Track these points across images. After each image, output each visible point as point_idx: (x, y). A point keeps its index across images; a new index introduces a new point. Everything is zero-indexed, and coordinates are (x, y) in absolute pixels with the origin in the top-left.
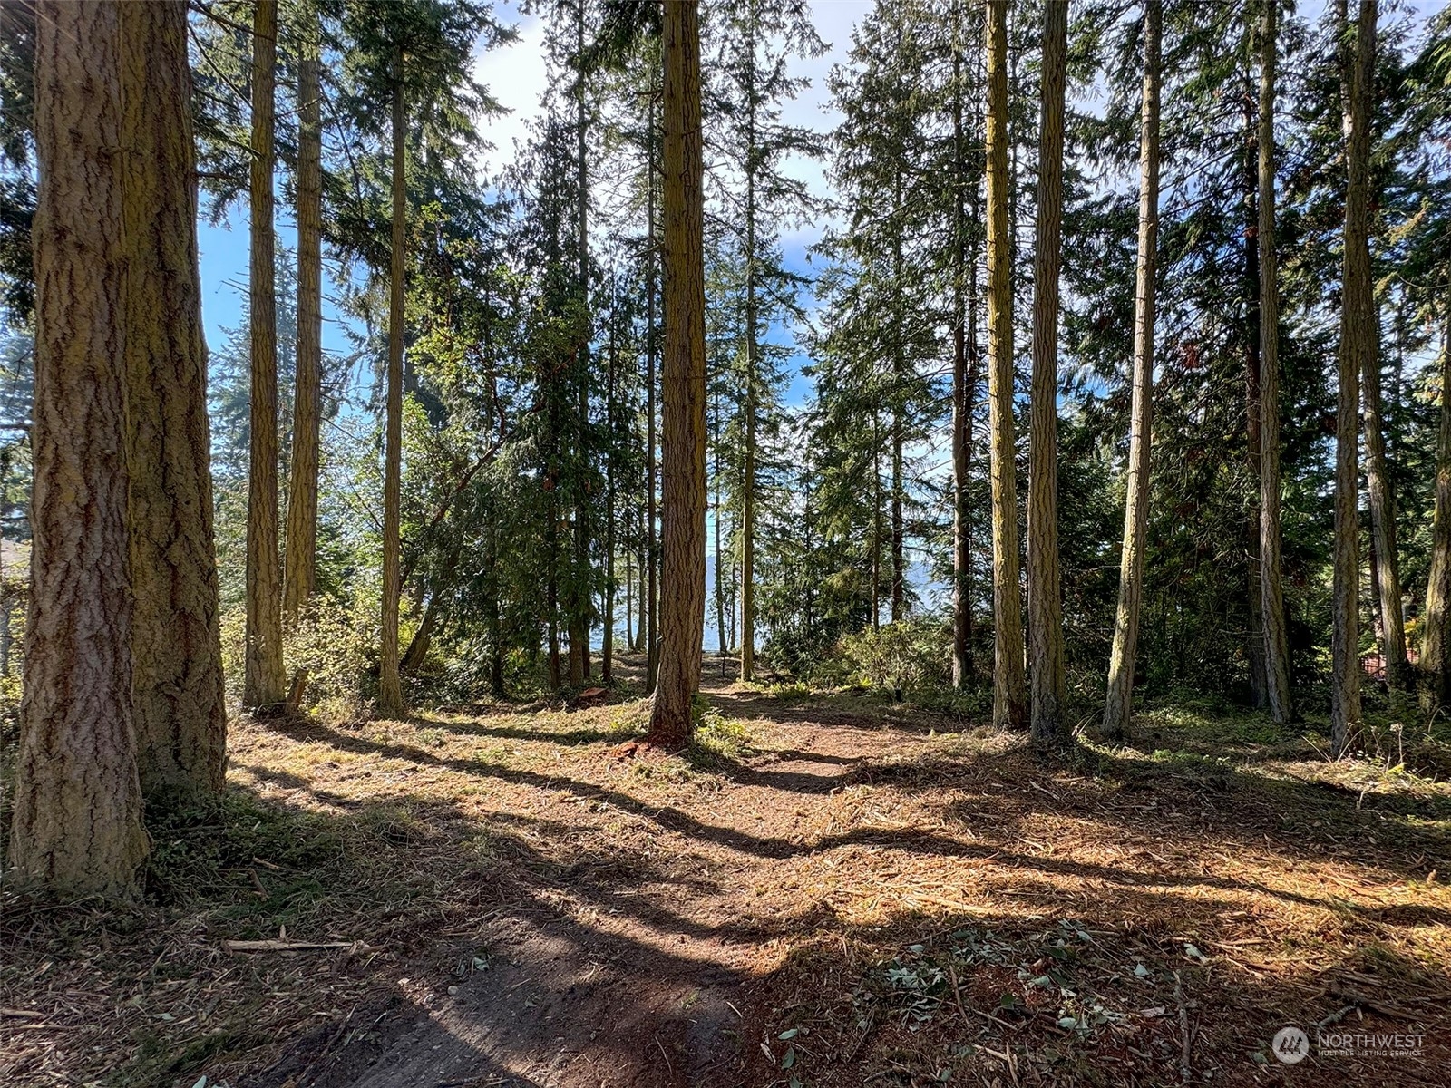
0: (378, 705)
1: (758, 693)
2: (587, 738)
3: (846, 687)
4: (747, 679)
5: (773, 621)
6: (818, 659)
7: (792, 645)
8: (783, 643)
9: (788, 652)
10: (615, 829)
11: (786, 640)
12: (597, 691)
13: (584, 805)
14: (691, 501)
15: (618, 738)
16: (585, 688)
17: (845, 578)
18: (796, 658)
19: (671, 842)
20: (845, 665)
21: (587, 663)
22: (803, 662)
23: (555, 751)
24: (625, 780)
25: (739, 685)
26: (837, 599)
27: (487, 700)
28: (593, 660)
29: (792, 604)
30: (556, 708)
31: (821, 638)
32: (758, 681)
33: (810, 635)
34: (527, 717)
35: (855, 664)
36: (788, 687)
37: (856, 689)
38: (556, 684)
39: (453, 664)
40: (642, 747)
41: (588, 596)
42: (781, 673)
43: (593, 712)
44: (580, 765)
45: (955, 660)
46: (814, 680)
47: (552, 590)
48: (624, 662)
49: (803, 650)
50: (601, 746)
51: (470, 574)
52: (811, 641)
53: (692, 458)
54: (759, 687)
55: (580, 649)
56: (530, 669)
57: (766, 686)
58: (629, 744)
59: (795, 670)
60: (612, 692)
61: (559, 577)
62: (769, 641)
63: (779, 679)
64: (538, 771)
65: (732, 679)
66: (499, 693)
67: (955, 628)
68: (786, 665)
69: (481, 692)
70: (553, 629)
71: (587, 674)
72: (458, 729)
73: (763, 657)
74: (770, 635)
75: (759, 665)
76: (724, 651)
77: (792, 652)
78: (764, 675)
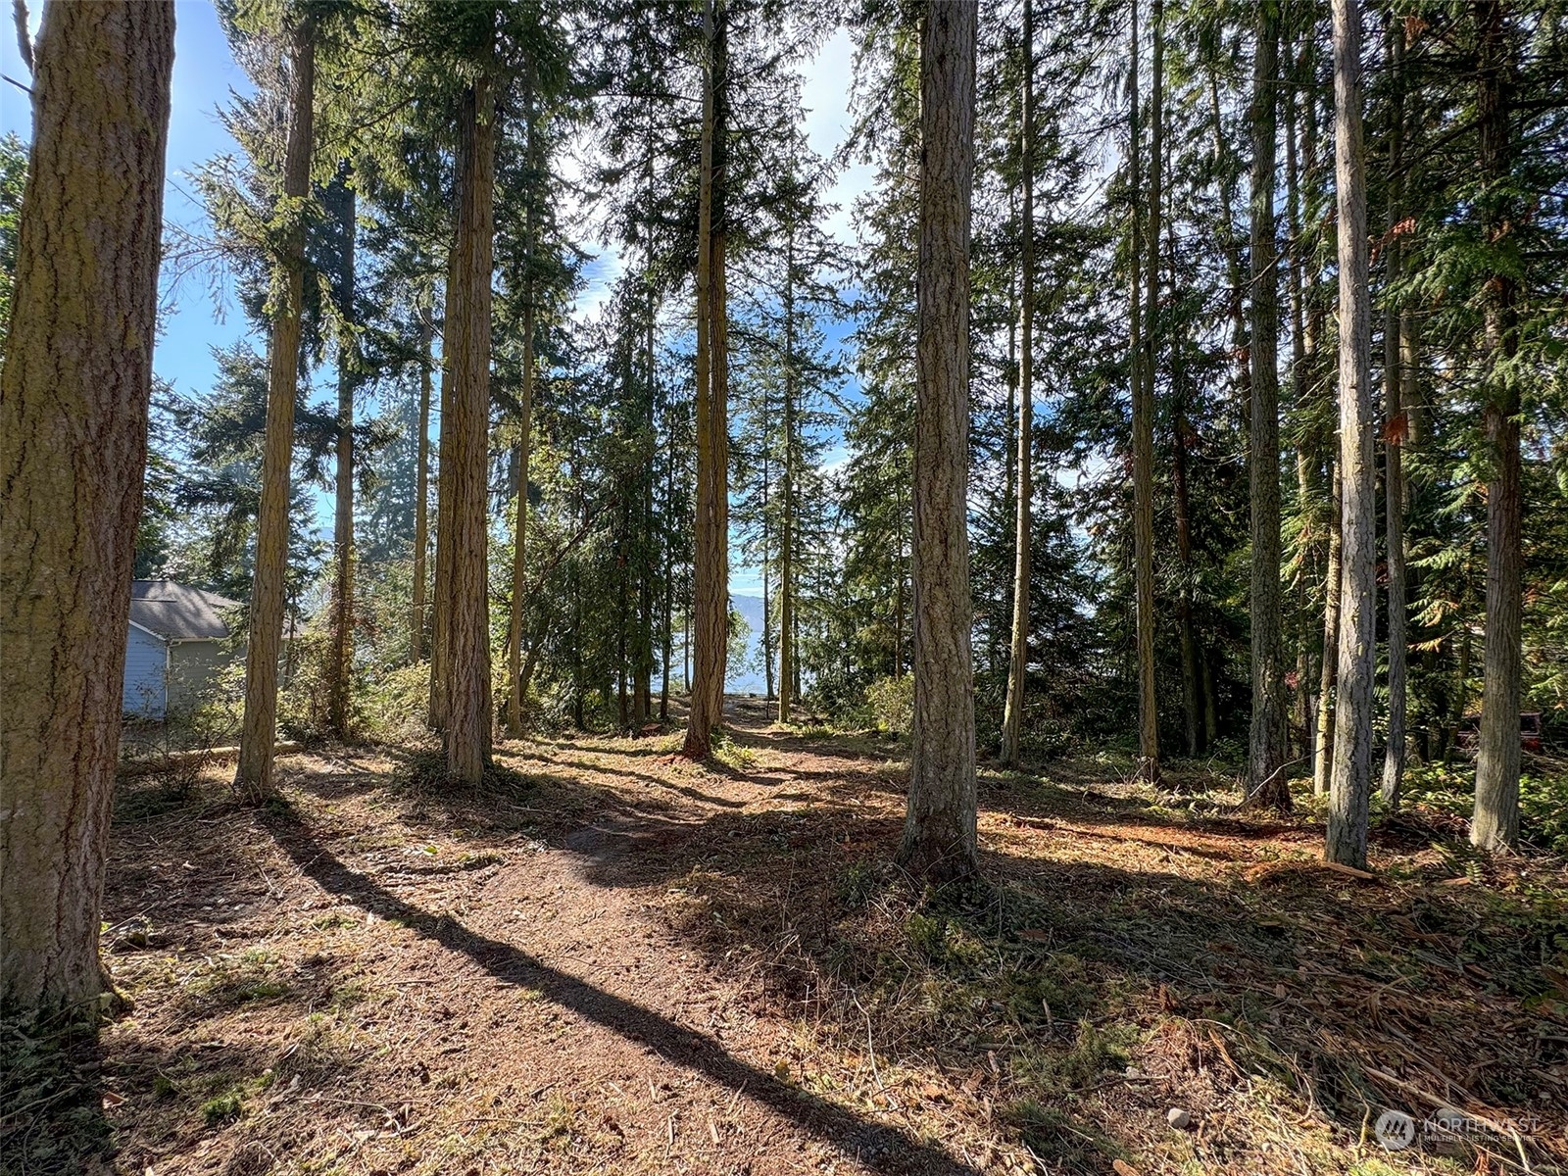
0: (509, 730)
1: (792, 733)
2: (645, 753)
3: (866, 730)
4: (784, 721)
5: (814, 668)
7: (831, 691)
8: (823, 689)
9: (827, 697)
10: (657, 793)
11: (826, 687)
12: (655, 726)
13: (642, 784)
15: (664, 753)
16: (645, 724)
17: (873, 632)
18: (834, 703)
19: (686, 800)
21: (648, 703)
22: (840, 708)
23: (627, 760)
24: (667, 774)
25: (775, 727)
26: (866, 651)
27: (572, 731)
28: (654, 701)
29: (832, 654)
30: (626, 736)
32: (794, 722)
33: (849, 682)
34: (606, 741)
36: (817, 729)
37: (874, 732)
38: (624, 720)
39: (546, 702)
40: (678, 758)
41: (649, 651)
42: (818, 716)
43: (650, 740)
44: (640, 766)
46: (842, 723)
47: (622, 644)
48: (681, 703)
49: (840, 696)
50: (655, 757)
51: (560, 632)
52: (847, 688)
54: (793, 729)
55: (642, 692)
56: (603, 708)
58: (672, 756)
59: (832, 714)
60: (665, 725)
61: (628, 636)
62: (811, 687)
63: (816, 722)
64: (617, 768)
65: (769, 721)
66: (580, 726)
68: (825, 709)
69: (568, 724)
70: (622, 676)
71: (648, 712)
72: (562, 747)
73: (806, 702)
74: (813, 682)
75: (801, 709)
76: (771, 696)
77: (832, 697)
78: (803, 718)
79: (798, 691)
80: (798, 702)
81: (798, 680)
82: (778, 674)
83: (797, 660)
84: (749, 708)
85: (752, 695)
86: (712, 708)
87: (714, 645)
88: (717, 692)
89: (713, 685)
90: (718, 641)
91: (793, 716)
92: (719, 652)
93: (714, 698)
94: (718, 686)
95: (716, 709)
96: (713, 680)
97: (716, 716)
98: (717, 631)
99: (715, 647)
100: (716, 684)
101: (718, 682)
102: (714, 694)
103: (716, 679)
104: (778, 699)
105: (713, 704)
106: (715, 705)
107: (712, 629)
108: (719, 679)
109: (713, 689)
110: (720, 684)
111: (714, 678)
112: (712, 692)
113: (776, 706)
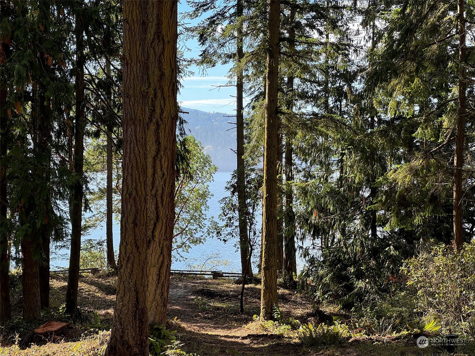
1: (280, 337)
3: (404, 333)
4: (269, 316)
6: (382, 291)
7: (346, 268)
8: (332, 264)
11: (338, 262)
12: (57, 326)
14: (158, 111)
16: (41, 322)
18: (350, 288)
21: (46, 288)
22: (360, 295)
25: (257, 326)
26: (404, 202)
28: (55, 284)
30: (7, 342)
32: (285, 318)
33: (375, 253)
41: (48, 202)
42: (327, 309)
48: (101, 287)
49: (360, 275)
53: (160, 62)
54: (282, 328)
55: (36, 270)
59: (347, 306)
62: (313, 261)
65: (244, 316)
68: (336, 298)
71: (45, 303)
74: (317, 253)
75: (297, 296)
77: (346, 278)
78: (299, 312)
79: (292, 267)
80: (292, 285)
81: (291, 250)
83: (290, 216)
84: (211, 295)
85: (217, 275)
86: (152, 296)
87: (153, 192)
88: (160, 269)
89: (153, 258)
90: (161, 186)
91: (283, 308)
92: (163, 204)
93: (155, 279)
94: (161, 259)
95: (158, 297)
96: (153, 251)
97: (158, 309)
98: (159, 170)
99: (155, 196)
100: (157, 256)
101: (161, 253)
102: (154, 273)
103: (159, 249)
104: (258, 281)
105: (153, 289)
106: (156, 290)
107: (151, 167)
108: (162, 247)
109: (153, 265)
110: (165, 255)
111: (154, 246)
112: (151, 271)
113: (256, 293)
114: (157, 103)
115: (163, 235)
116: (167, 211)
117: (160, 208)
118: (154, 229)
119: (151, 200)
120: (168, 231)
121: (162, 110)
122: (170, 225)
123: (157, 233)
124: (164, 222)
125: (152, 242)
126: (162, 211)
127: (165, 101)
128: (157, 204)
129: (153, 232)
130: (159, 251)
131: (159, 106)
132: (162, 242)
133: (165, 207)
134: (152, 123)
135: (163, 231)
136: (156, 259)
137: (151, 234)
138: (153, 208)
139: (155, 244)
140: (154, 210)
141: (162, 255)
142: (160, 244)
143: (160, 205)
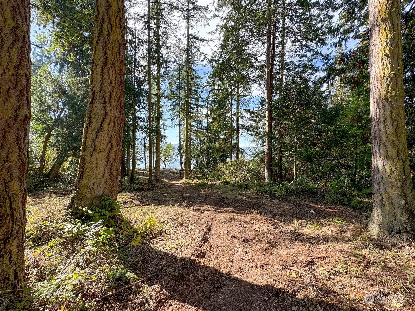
1: (190, 183)
3: (221, 181)
4: (187, 178)
5: (197, 159)
6: (211, 171)
7: (202, 167)
8: (199, 166)
9: (201, 169)
11: (201, 166)
17: (220, 144)
18: (204, 171)
20: (220, 173)
22: (206, 172)
25: (184, 180)
26: (217, 151)
29: (203, 154)
31: (212, 164)
32: (190, 178)
33: (208, 164)
35: (223, 173)
36: (200, 181)
37: (225, 182)
42: (199, 176)
45: (266, 171)
46: (209, 178)
49: (206, 168)
52: (208, 166)
54: (190, 181)
57: (193, 180)
59: (203, 175)
62: (195, 166)
63: (198, 178)
65: (181, 178)
67: (266, 158)
68: (201, 173)
73: (194, 170)
74: (196, 164)
75: (192, 173)
76: (181, 169)
77: (203, 169)
78: (193, 176)
79: (190, 167)
80: (191, 171)
81: (190, 164)
82: (184, 161)
83: (191, 157)
84: (174, 173)
85: (176, 169)
86: (101, 174)
87: (102, 94)
88: (109, 154)
89: (102, 145)
90: (109, 91)
91: (190, 175)
92: (111, 105)
93: (104, 161)
94: (109, 146)
95: (107, 175)
96: (101, 140)
97: (107, 184)
98: (107, 78)
99: (104, 97)
100: (106, 144)
101: (110, 142)
102: (103, 157)
103: (107, 138)
104: (184, 170)
105: (102, 169)
106: (105, 170)
107: (99, 74)
108: (111, 138)
109: (102, 150)
110: (114, 144)
111: (103, 136)
112: (100, 155)
113: (183, 173)
114: (105, 26)
115: (112, 128)
116: (116, 112)
117: (108, 107)
118: (102, 122)
119: (100, 100)
120: (117, 126)
121: (109, 33)
122: (118, 122)
123: (105, 126)
124: (113, 118)
125: (100, 133)
126: (110, 110)
127: (112, 27)
128: (105, 103)
129: (101, 125)
130: (107, 140)
131: (106, 29)
132: (110, 133)
133: (113, 107)
134: (100, 41)
135: (112, 125)
136: (105, 146)
137: (100, 126)
138: (102, 107)
139: (103, 135)
140: (103, 108)
141: (110, 143)
142: (108, 135)
143: (108, 105)
